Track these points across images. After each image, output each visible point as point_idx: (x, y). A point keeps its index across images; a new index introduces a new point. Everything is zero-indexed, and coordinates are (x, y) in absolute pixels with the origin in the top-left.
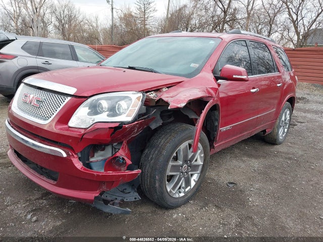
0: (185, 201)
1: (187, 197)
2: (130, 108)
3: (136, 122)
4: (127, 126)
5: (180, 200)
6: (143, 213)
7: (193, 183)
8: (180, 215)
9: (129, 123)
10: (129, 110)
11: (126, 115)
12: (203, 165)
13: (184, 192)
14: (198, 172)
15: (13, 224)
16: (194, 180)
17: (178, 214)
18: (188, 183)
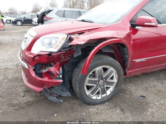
0: (102, 102)
1: (103, 100)
2: (57, 44)
3: (60, 53)
4: (54, 54)
5: (97, 101)
6: (75, 103)
7: (108, 92)
8: (95, 109)
9: (56, 53)
10: (56, 45)
11: (54, 47)
12: (118, 82)
13: (101, 97)
14: (113, 86)
15: (14, 96)
16: (110, 91)
17: (93, 109)
18: (104, 92)
